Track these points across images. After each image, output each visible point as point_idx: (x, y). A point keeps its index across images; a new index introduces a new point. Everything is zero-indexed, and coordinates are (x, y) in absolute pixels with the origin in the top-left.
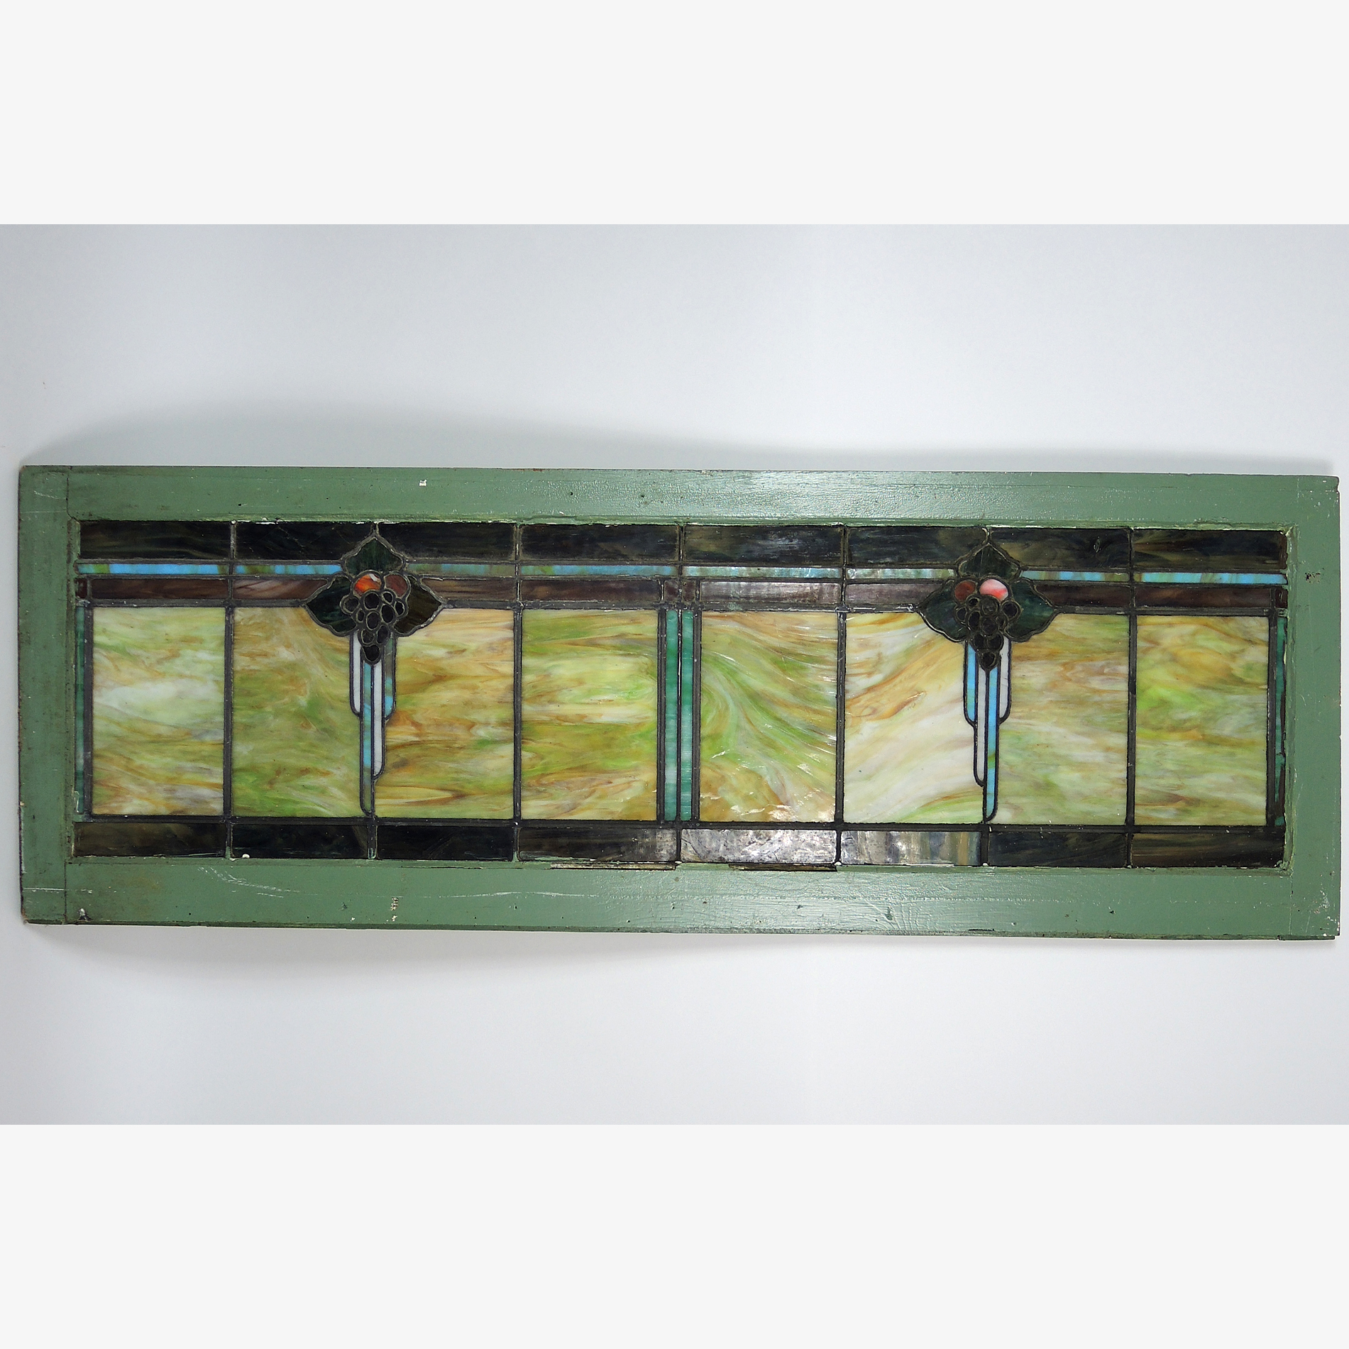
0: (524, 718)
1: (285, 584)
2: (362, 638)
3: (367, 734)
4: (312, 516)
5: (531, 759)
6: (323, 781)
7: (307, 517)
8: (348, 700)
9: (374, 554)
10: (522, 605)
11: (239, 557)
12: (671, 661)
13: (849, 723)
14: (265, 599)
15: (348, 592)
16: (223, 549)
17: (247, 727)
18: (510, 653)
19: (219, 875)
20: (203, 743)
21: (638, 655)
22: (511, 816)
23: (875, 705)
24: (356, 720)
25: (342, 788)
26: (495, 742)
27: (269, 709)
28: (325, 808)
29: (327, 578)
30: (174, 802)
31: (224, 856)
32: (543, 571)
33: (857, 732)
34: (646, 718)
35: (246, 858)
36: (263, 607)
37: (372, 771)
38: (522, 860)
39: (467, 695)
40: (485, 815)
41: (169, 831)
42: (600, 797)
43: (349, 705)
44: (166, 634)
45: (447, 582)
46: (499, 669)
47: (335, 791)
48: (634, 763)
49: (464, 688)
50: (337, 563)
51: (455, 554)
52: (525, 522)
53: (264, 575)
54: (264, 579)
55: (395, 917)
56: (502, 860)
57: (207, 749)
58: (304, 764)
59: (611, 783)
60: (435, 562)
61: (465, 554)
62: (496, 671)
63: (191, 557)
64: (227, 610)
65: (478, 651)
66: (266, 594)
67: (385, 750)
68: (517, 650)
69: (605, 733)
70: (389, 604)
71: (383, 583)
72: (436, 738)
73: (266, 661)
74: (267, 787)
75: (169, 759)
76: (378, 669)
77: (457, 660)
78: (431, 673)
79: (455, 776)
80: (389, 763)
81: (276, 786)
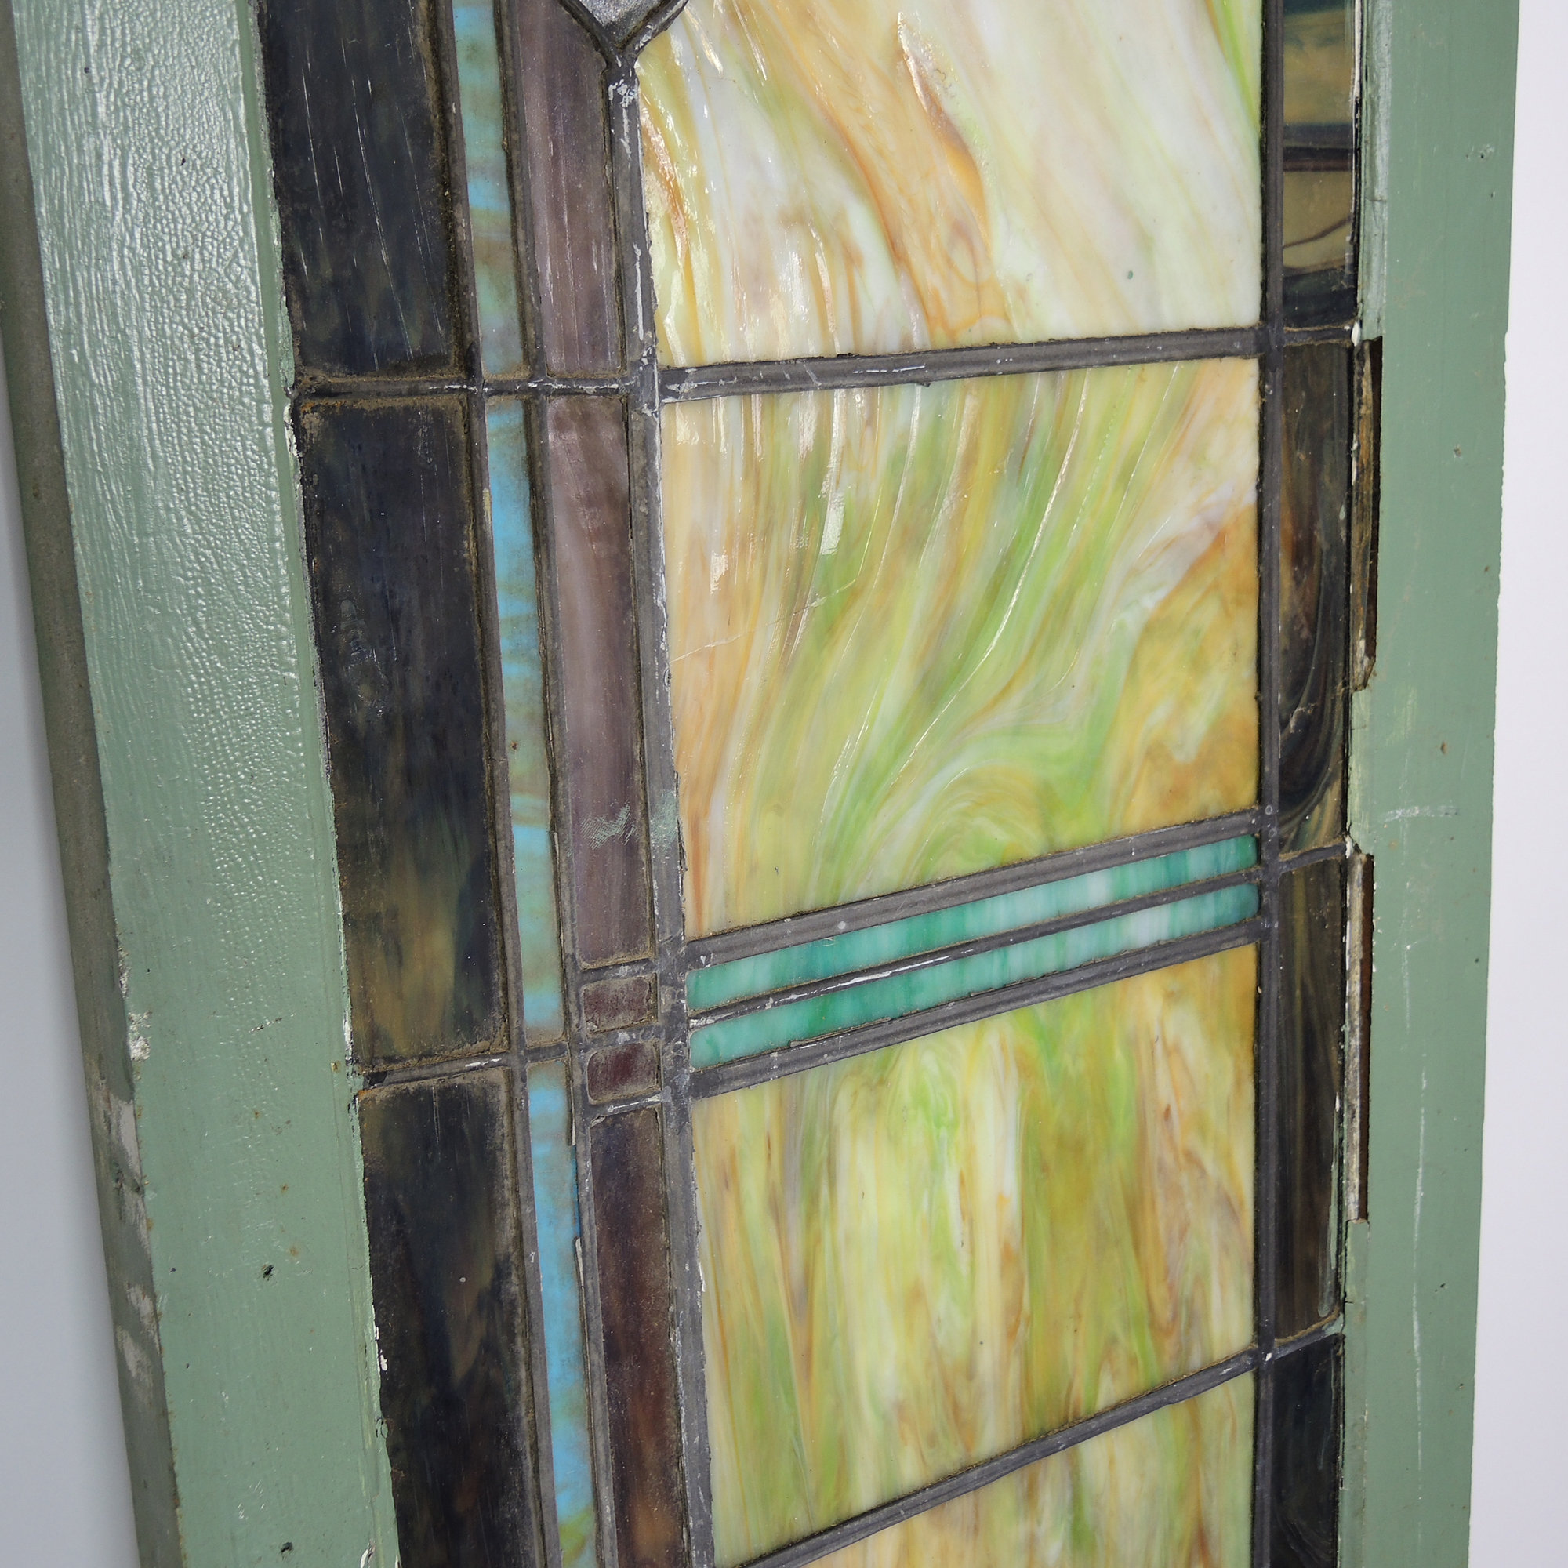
0: (1015, 1439)
5: (1115, 1375)
12: (846, 1010)
13: (993, 329)
21: (831, 1129)
22: (1248, 1379)
23: (942, 231)
26: (1076, 1500)
33: (1022, 293)
34: (1003, 1048)
38: (1341, 1307)
42: (1202, 1129)
48: (1119, 1055)
59: (1168, 1111)
69: (1045, 1168)
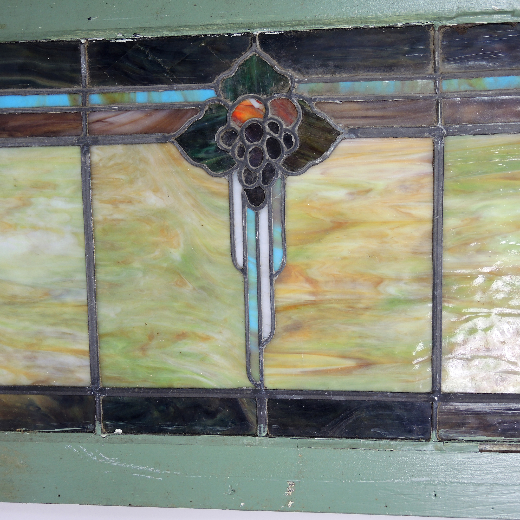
0: (445, 271)
1: (148, 115)
2: (243, 178)
3: (253, 293)
4: (177, 28)
6: (202, 347)
7: (172, 31)
8: (229, 253)
9: (255, 73)
10: (445, 131)
11: (92, 84)
14: (126, 134)
15: (224, 122)
16: (74, 75)
17: (113, 285)
18: (427, 192)
19: (89, 454)
20: (64, 304)
22: (428, 389)
24: (239, 277)
25: (225, 355)
26: (409, 301)
27: (137, 265)
28: (206, 378)
29: (197, 107)
30: (35, 372)
31: (93, 432)
32: (470, 85)
35: (118, 434)
36: (124, 144)
37: (260, 337)
38: (442, 440)
39: (373, 245)
40: (397, 388)
41: (31, 404)
43: (229, 258)
44: (15, 180)
45: (347, 106)
46: (414, 212)
47: (217, 358)
49: (369, 236)
50: (209, 88)
51: (356, 68)
52: (447, 23)
53: (124, 106)
54: (124, 110)
55: (291, 503)
56: (418, 440)
57: (69, 312)
58: (180, 327)
60: (332, 81)
61: (368, 68)
62: (410, 215)
63: (35, 85)
64: (82, 148)
65: (387, 191)
66: (128, 129)
67: (274, 311)
68: (438, 188)
70: (276, 135)
71: (267, 109)
72: (335, 297)
73: (130, 208)
74: (138, 353)
75: (27, 324)
76: (264, 215)
77: (361, 202)
78: (328, 220)
79: (359, 341)
80: (279, 327)
81: (150, 352)
